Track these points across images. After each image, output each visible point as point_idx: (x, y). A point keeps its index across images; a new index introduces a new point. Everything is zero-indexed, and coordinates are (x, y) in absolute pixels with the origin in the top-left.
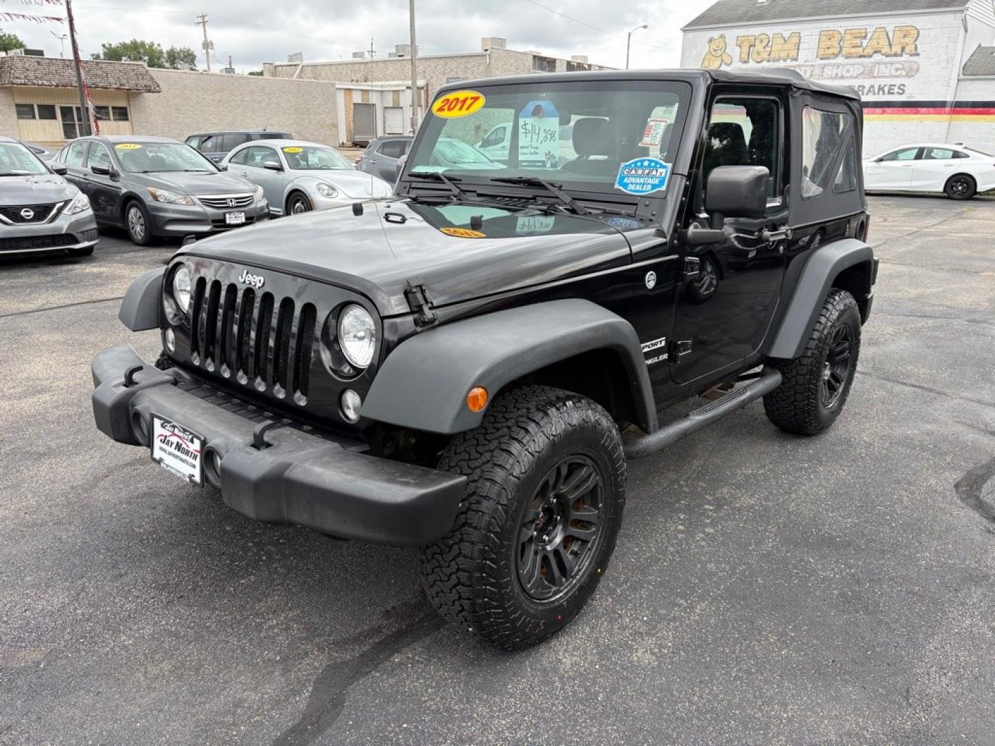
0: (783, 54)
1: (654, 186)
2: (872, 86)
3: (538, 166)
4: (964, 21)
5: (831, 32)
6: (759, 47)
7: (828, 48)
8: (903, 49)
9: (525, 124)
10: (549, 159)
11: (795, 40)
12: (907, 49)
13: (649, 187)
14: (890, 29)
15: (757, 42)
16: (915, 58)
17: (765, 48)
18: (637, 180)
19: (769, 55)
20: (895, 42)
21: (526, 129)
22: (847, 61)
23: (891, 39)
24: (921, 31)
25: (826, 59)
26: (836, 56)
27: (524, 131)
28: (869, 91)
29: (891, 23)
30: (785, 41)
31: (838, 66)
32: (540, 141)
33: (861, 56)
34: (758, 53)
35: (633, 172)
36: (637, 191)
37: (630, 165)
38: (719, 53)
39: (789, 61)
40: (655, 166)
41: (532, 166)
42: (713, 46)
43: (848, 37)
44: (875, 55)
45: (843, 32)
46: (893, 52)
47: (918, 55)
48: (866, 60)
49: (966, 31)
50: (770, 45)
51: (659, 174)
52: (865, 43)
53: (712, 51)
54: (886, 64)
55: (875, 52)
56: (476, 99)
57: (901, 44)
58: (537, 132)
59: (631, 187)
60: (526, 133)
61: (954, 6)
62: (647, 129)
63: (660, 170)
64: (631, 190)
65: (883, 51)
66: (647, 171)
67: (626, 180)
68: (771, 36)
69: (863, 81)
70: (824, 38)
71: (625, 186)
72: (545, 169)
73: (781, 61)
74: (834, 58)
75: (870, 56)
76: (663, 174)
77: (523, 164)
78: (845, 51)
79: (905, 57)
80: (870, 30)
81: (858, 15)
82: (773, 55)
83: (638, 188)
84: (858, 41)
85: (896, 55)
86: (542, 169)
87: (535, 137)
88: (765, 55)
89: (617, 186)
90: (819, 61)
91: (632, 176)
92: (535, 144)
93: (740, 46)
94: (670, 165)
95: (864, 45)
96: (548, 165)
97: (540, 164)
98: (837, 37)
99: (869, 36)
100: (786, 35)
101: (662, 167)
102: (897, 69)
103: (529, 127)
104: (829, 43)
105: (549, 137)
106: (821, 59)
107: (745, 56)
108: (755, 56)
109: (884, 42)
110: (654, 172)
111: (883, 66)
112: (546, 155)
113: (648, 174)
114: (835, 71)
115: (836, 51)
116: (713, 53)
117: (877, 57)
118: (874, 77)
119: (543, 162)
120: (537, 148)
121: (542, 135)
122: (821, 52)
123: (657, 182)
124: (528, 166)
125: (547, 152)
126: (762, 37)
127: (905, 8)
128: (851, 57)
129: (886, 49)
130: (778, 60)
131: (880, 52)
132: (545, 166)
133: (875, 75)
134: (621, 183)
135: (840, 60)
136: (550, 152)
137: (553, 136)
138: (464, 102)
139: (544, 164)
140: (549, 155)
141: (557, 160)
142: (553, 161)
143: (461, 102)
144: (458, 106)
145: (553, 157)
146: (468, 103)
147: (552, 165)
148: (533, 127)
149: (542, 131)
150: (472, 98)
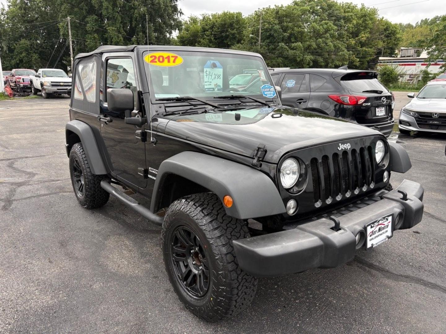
3: (211, 91)
9: (207, 71)
10: (216, 87)
21: (207, 73)
27: (206, 74)
32: (212, 79)
37: (263, 87)
40: (270, 87)
41: (210, 91)
56: (176, 57)
58: (211, 75)
63: (272, 89)
87: (210, 77)
89: (264, 95)
96: (216, 90)
97: (212, 89)
103: (208, 73)
105: (217, 77)
119: (213, 88)
120: (211, 82)
121: (213, 76)
124: (208, 91)
125: (215, 84)
136: (217, 84)
137: (219, 76)
138: (168, 58)
139: (214, 89)
140: (216, 85)
141: (222, 87)
142: (219, 88)
143: (166, 58)
144: (166, 60)
145: (219, 86)
146: (172, 59)
147: (218, 90)
148: (210, 72)
149: (213, 74)
150: (172, 57)
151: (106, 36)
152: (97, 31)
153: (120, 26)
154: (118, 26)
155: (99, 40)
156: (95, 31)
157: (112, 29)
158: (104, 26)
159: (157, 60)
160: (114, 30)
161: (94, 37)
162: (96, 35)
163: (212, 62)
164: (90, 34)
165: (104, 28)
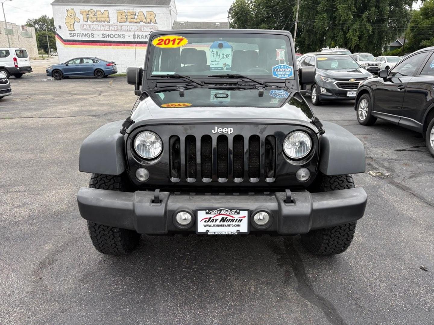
0: (103, 19)
1: (289, 75)
2: (142, 35)
3: (219, 69)
4: (170, 11)
5: (121, 12)
6: (91, 15)
7: (122, 18)
8: (151, 21)
9: (213, 51)
11: (107, 14)
12: (153, 21)
13: (287, 76)
14: (144, 12)
15: (90, 13)
16: (156, 25)
17: (94, 16)
18: (281, 73)
19: (97, 19)
20: (147, 17)
21: (213, 53)
22: (130, 24)
23: (145, 15)
24: (156, 14)
25: (122, 23)
26: (125, 22)
28: (142, 37)
29: (145, 10)
30: (103, 14)
31: (127, 26)
32: (220, 59)
33: (135, 23)
34: (91, 18)
35: (278, 70)
36: (282, 77)
37: (276, 67)
38: (73, 17)
39: (106, 22)
40: (286, 67)
41: (217, 70)
42: (69, 13)
43: (128, 14)
44: (141, 22)
45: (126, 12)
46: (147, 22)
47: (157, 23)
48: (138, 24)
49: (171, 15)
50: (96, 15)
51: (289, 70)
52: (136, 17)
53: (69, 16)
54: (146, 26)
55: (141, 21)
56: (181, 40)
57: (149, 18)
58: (219, 54)
59: (280, 76)
60: (213, 55)
61: (165, 5)
62: (277, 53)
63: (289, 69)
64: (280, 77)
65: (144, 21)
66: (284, 70)
67: (276, 73)
68: (95, 11)
69: (139, 33)
70: (118, 14)
71: (277, 75)
72: (223, 71)
73: (103, 22)
74: (125, 23)
75: (139, 23)
76: (291, 70)
77: (212, 69)
78: (129, 20)
79: (152, 24)
80: (137, 12)
81: (130, 5)
82: (98, 19)
83: (283, 76)
84: (133, 16)
85: (148, 23)
86: (222, 71)
87: (218, 57)
88: (95, 19)
89: (274, 76)
90: (119, 24)
91: (279, 71)
92: (217, 60)
93: (82, 14)
94: (292, 67)
95: (136, 18)
96: (225, 69)
98: (124, 14)
99: (137, 14)
100: (103, 11)
101: (289, 68)
102: (150, 29)
104: (122, 16)
105: (225, 57)
106: (120, 23)
107: (85, 19)
108: (90, 19)
109: (143, 18)
110: (287, 70)
111: (145, 27)
112: (224, 64)
113: (285, 71)
114: (127, 28)
115: (125, 20)
116: (70, 16)
117: (142, 23)
118: (142, 31)
120: (219, 62)
121: (221, 56)
122: (119, 19)
123: (289, 73)
124: (214, 70)
125: (224, 63)
126: (92, 11)
127: (148, 4)
128: (131, 23)
129: (144, 20)
130: (101, 22)
131: (142, 21)
132: (223, 69)
133: (143, 30)
134: (275, 75)
135: (127, 23)
136: (226, 63)
137: (228, 56)
138: (174, 40)
139: (222, 68)
140: (225, 65)
141: (231, 66)
142: (228, 67)
143: (172, 41)
144: (171, 43)
145: (228, 65)
146: (177, 41)
147: (227, 69)
148: (217, 52)
149: (221, 54)
150: (178, 39)
151: (334, 15)
152: (326, 11)
153: (352, 3)
154: (350, 3)
155: (328, 20)
156: (325, 11)
157: (343, 7)
158: (335, 5)
159: (163, 43)
160: (345, 7)
161: (323, 17)
162: (325, 15)
163: (219, 42)
164: (321, 14)
165: (335, 6)
